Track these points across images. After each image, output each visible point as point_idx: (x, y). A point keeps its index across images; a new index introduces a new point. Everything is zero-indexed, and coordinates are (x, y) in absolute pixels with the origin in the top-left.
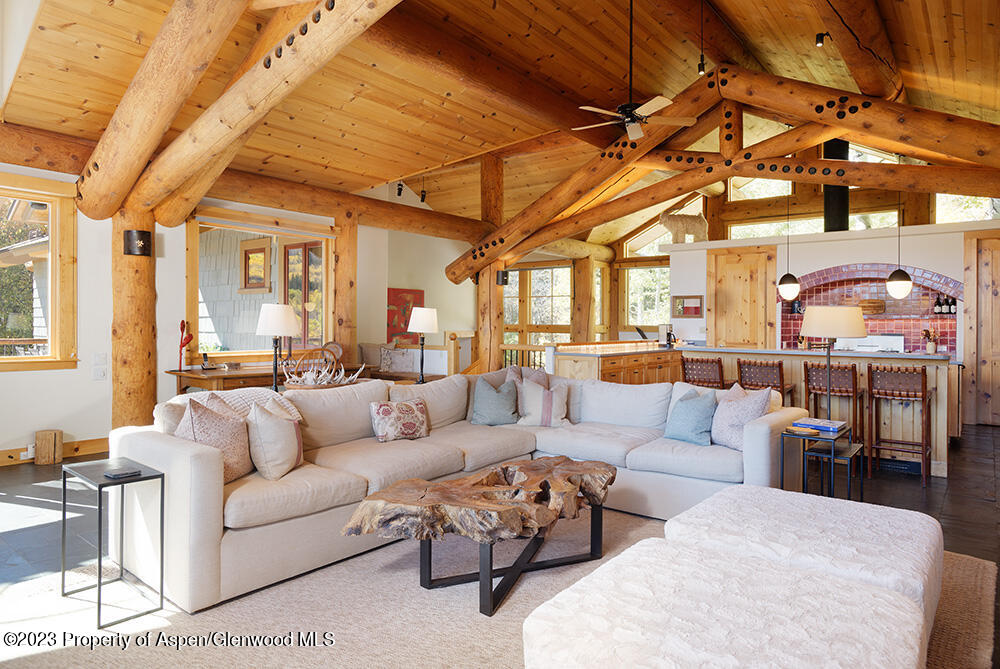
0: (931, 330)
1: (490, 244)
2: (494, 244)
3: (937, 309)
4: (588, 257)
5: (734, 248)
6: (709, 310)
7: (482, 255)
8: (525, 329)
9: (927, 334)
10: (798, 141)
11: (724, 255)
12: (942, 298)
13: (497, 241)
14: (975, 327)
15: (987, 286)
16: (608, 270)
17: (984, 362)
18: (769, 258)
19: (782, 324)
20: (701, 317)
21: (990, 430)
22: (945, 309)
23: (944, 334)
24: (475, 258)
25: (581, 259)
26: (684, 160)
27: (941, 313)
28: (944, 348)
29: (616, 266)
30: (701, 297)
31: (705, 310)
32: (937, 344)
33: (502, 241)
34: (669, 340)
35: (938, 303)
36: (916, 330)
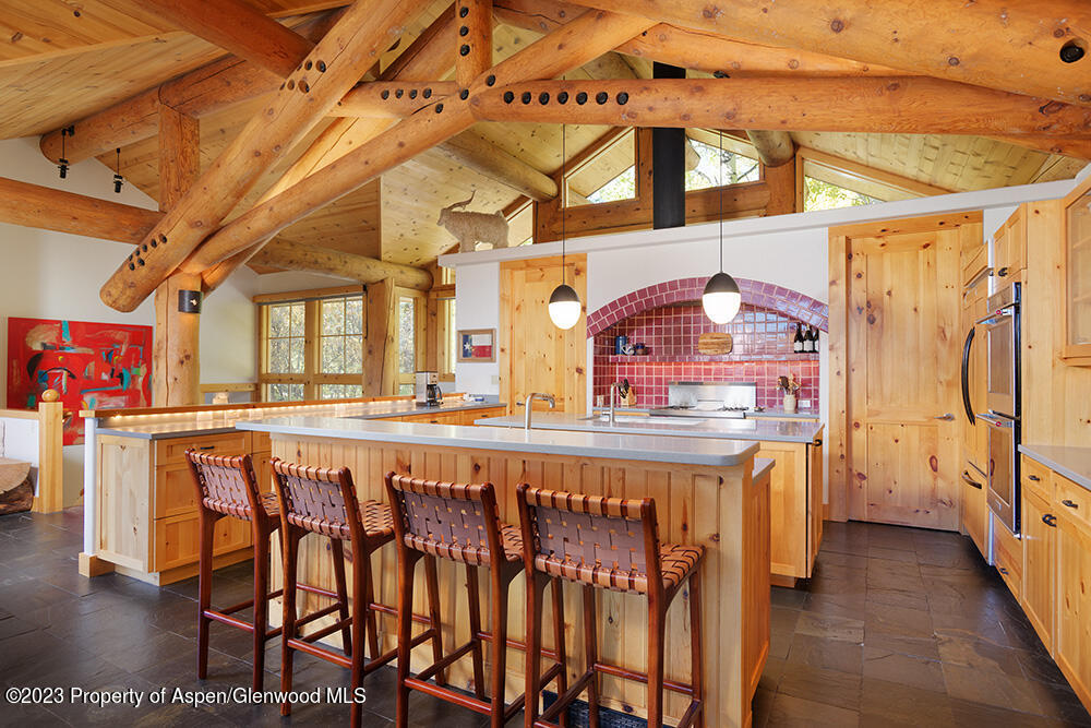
0: (791, 377)
1: (149, 247)
2: (154, 244)
3: (798, 346)
4: (382, 281)
5: (535, 260)
6: (503, 350)
7: (142, 263)
8: (311, 379)
9: (785, 380)
10: (560, 47)
11: (521, 269)
12: (805, 329)
13: (158, 240)
14: (844, 372)
15: (860, 310)
16: (423, 302)
17: (857, 425)
18: (578, 272)
19: (595, 369)
20: (493, 361)
21: (865, 530)
22: (808, 345)
23: (805, 383)
24: (133, 267)
25: (373, 284)
26: (405, 96)
27: (802, 352)
28: (805, 403)
29: (433, 295)
30: (491, 331)
31: (498, 350)
32: (797, 396)
33: (164, 240)
34: (432, 395)
35: (799, 338)
36: (772, 378)
